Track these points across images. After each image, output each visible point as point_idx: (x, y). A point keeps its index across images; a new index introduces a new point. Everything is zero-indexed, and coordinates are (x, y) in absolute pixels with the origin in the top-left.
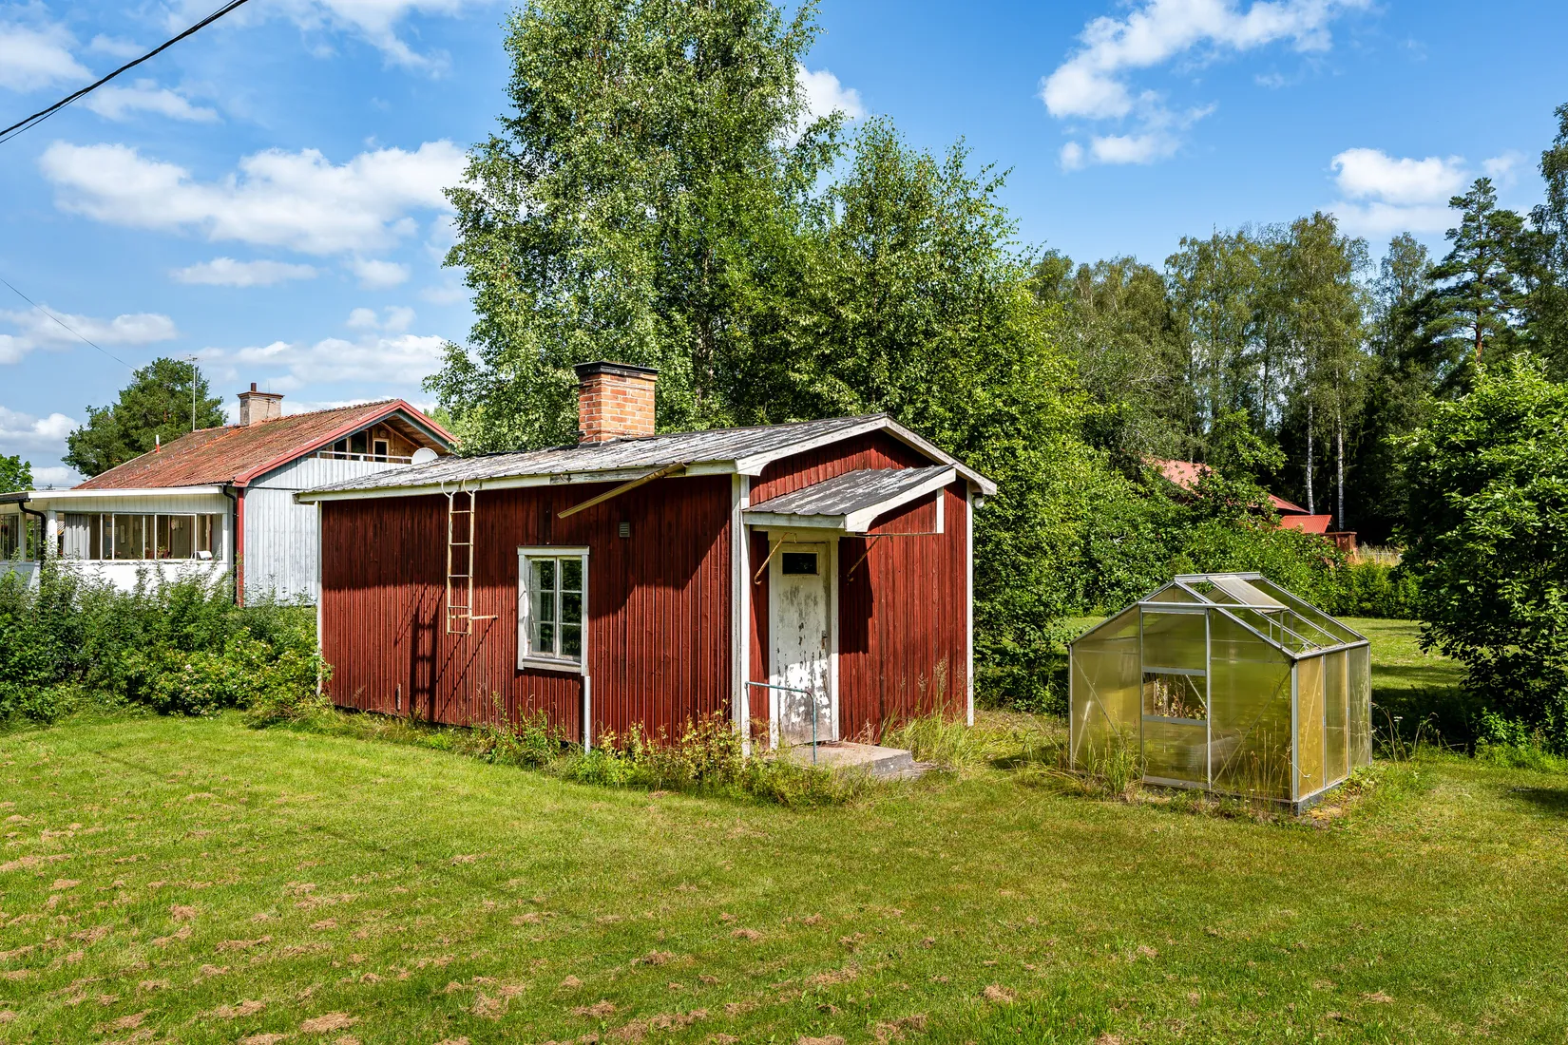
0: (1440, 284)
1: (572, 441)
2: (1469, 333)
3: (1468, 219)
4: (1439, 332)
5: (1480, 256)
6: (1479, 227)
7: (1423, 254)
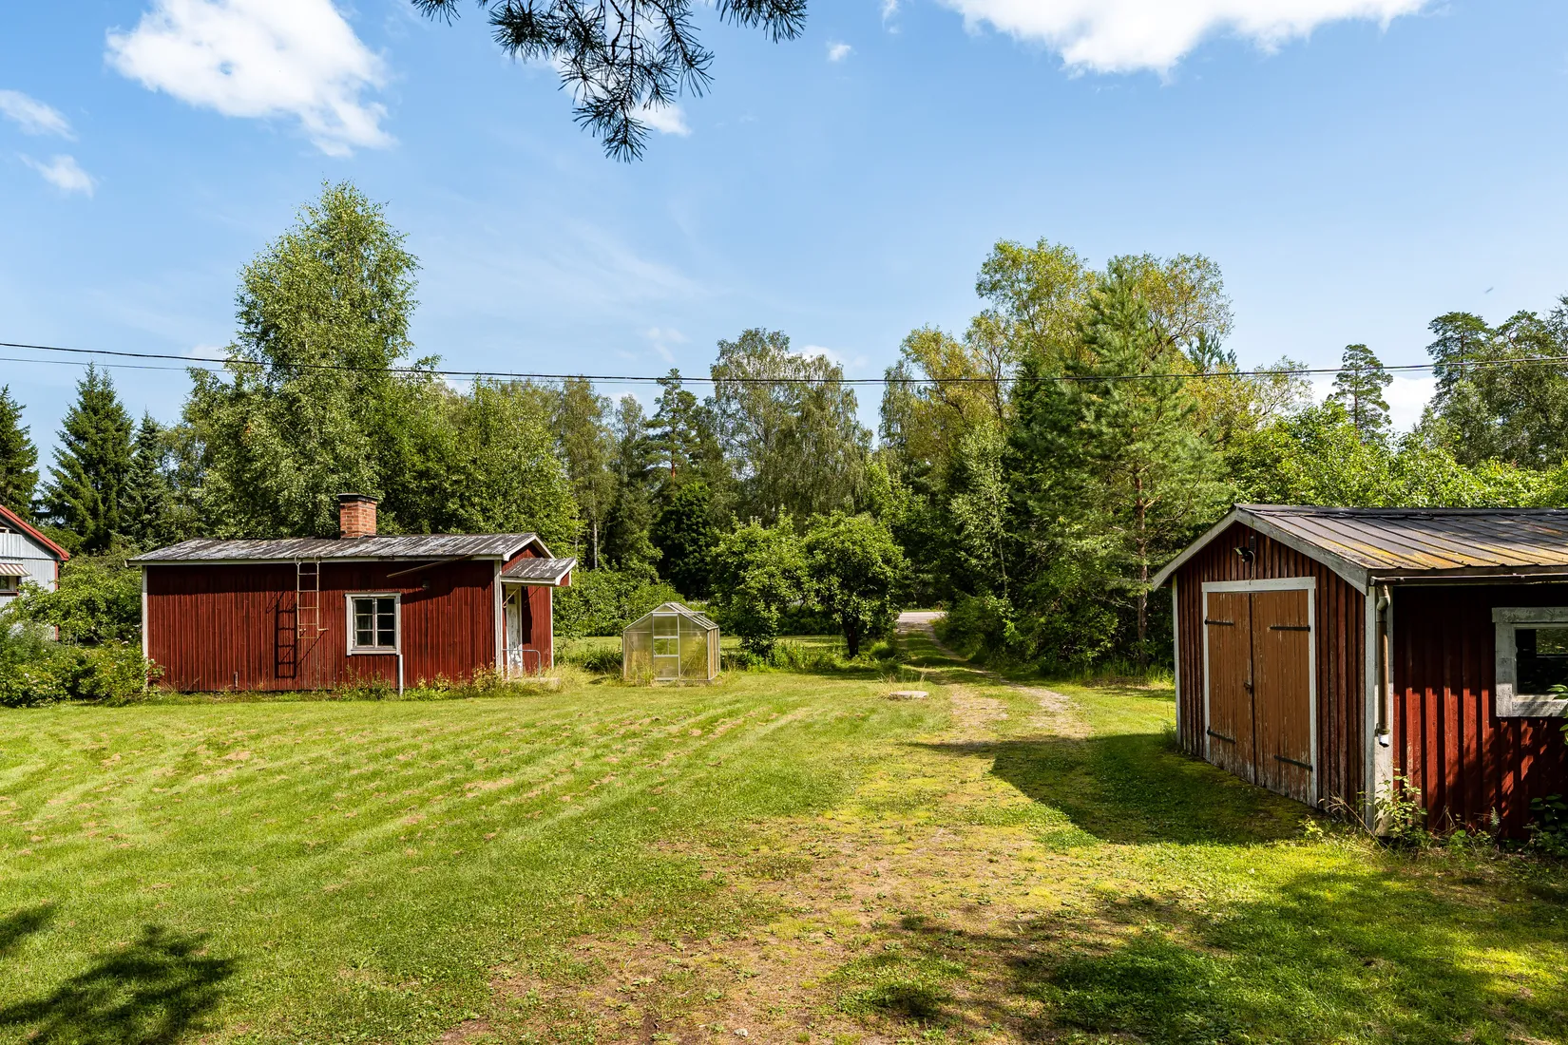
0: (651, 432)
1: (336, 535)
2: (668, 465)
3: (667, 393)
4: (651, 462)
5: (674, 417)
6: (673, 399)
7: (640, 410)
